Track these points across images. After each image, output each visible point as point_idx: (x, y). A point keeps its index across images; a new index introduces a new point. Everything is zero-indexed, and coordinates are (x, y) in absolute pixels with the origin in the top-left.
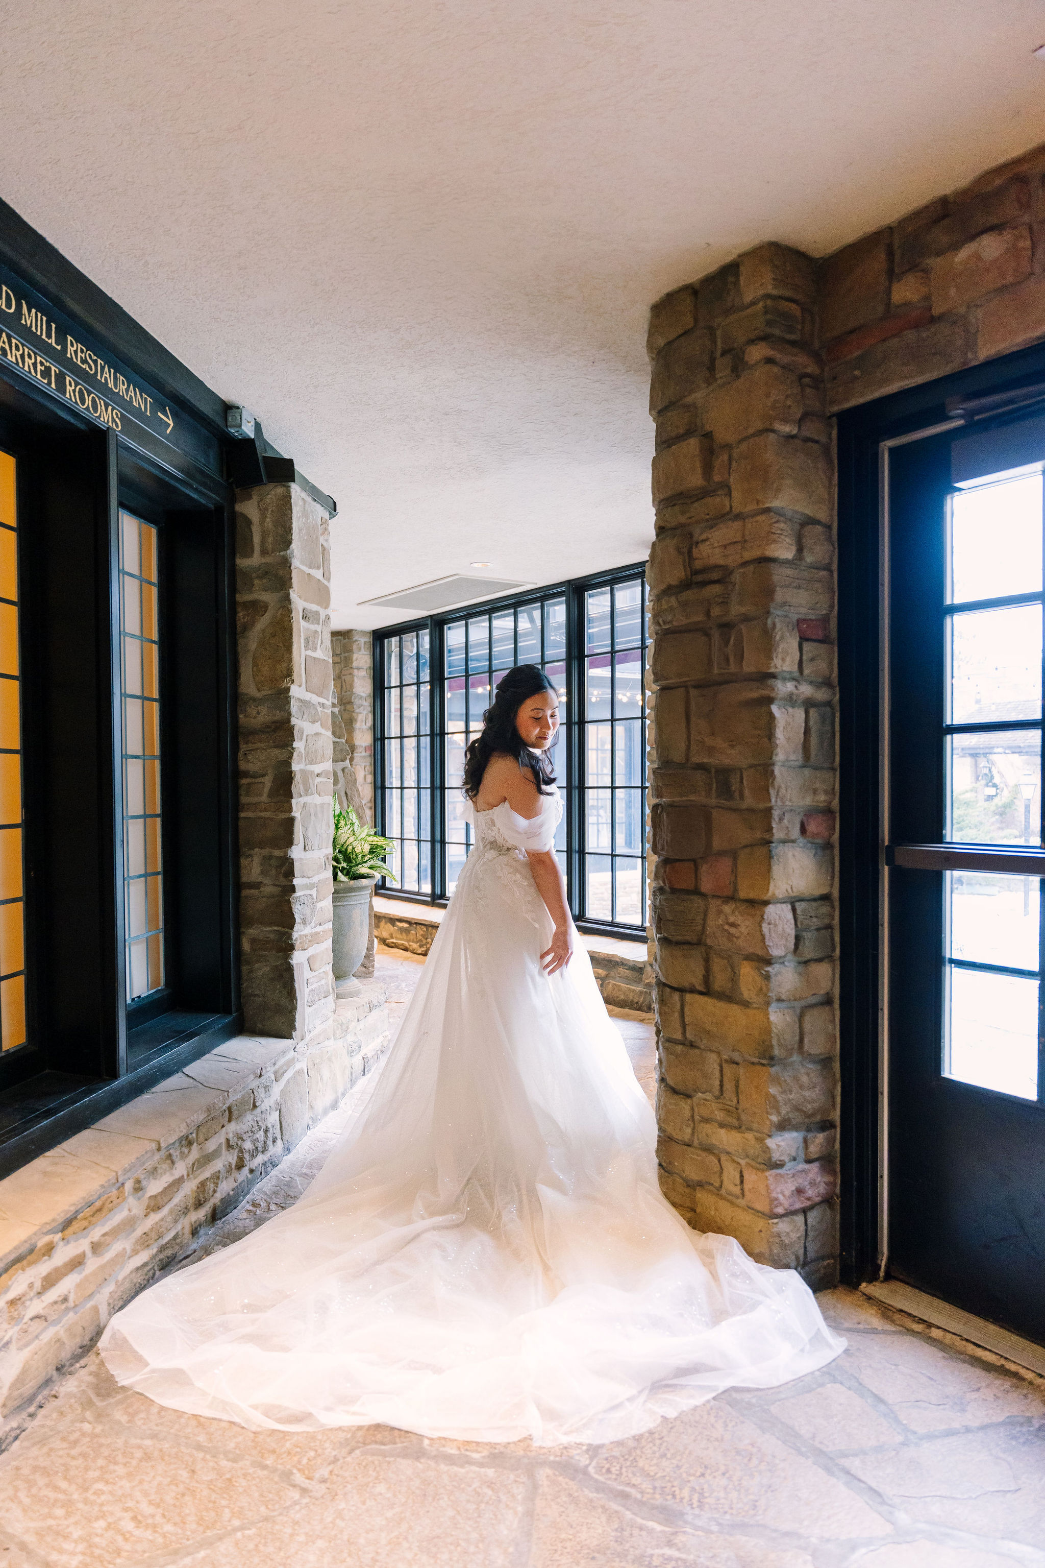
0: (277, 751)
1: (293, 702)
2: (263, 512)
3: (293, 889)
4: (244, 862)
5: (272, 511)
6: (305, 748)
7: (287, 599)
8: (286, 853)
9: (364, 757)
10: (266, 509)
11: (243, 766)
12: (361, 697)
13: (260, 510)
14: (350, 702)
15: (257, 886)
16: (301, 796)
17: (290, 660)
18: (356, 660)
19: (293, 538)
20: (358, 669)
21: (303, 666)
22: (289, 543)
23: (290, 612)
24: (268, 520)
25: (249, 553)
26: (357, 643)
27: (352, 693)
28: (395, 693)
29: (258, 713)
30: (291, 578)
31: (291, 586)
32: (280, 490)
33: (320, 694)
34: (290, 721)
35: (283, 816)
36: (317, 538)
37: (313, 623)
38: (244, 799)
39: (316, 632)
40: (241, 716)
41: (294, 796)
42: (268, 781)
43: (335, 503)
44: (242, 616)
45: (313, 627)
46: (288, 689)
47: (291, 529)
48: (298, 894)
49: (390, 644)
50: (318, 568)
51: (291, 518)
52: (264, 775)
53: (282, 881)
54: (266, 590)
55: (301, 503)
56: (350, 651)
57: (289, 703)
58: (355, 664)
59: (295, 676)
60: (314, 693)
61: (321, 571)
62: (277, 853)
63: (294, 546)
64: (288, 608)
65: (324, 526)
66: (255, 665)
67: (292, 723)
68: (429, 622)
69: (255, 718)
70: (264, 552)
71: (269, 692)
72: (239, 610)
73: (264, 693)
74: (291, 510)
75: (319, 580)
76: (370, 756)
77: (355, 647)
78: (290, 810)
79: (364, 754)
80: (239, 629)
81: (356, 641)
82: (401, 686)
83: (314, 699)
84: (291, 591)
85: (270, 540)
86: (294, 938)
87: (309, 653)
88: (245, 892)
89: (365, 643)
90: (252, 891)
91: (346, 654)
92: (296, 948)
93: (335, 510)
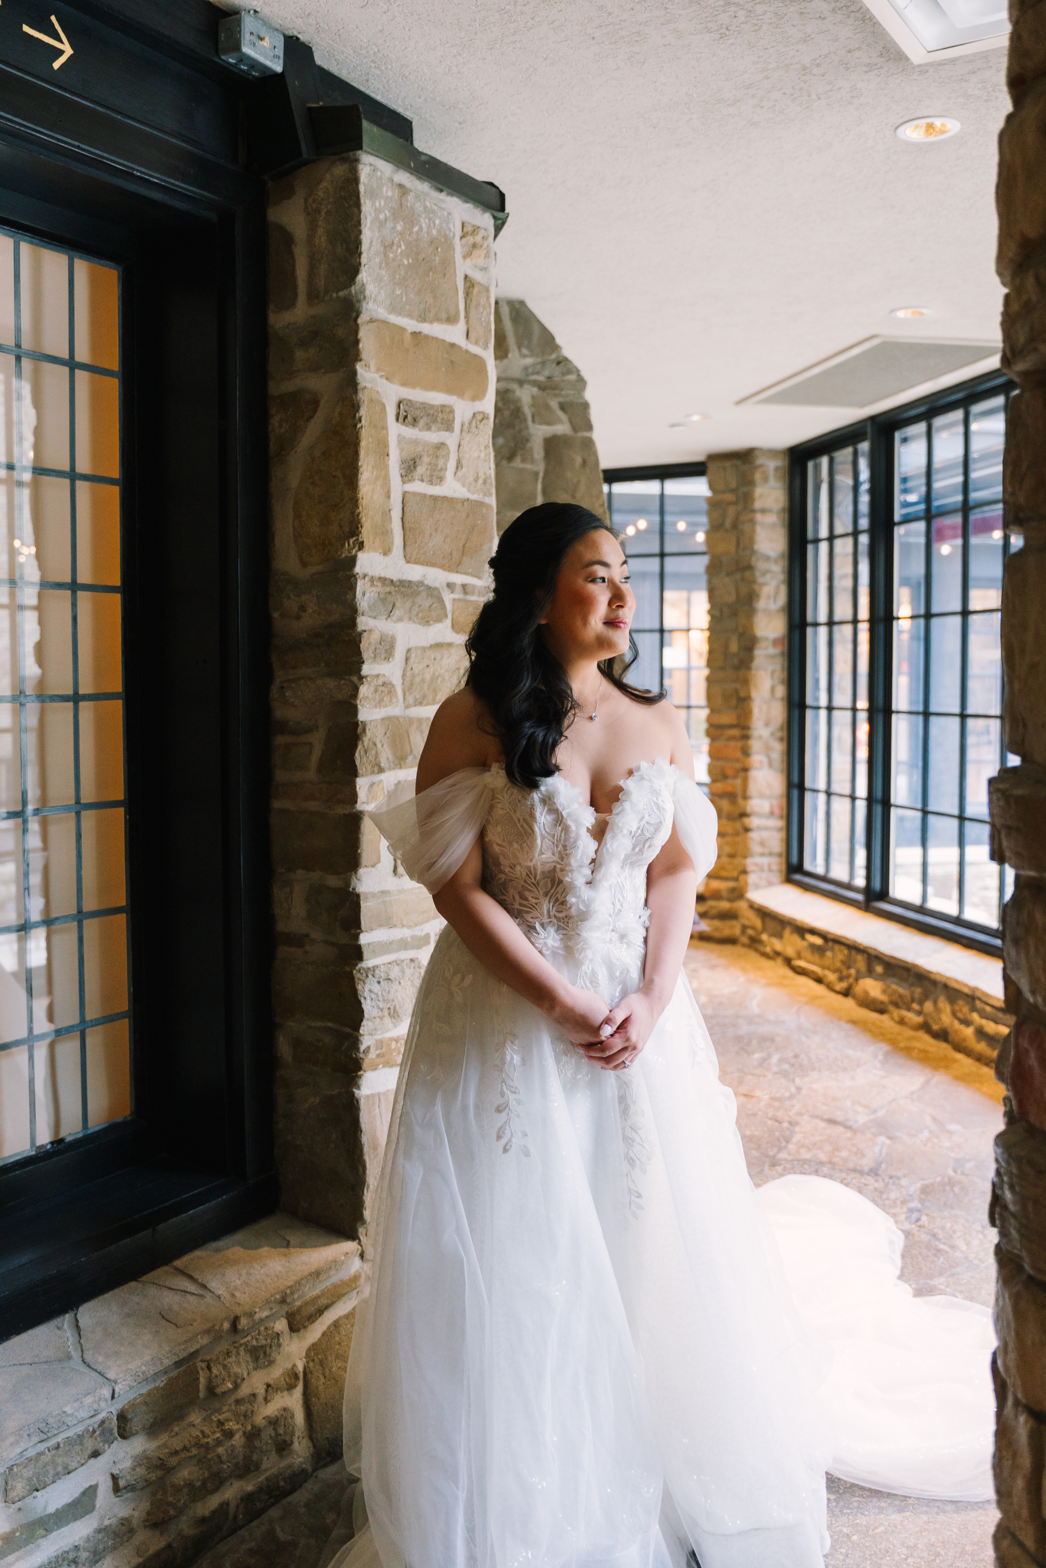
0: (331, 683)
1: (361, 586)
2: (312, 215)
3: (357, 954)
4: (278, 893)
5: (327, 212)
6: (404, 675)
7: (351, 383)
8: (348, 883)
9: (772, 657)
10: (318, 211)
11: (280, 712)
12: (767, 558)
13: (308, 214)
14: (750, 567)
15: (298, 941)
16: (381, 770)
17: (355, 502)
18: (761, 496)
19: (364, 259)
20: (763, 511)
21: (396, 515)
22: (355, 270)
23: (355, 407)
24: (320, 231)
25: (290, 303)
26: (760, 470)
27: (753, 552)
28: (824, 547)
29: (303, 608)
30: (357, 342)
31: (357, 357)
32: (340, 170)
33: (454, 566)
34: (354, 624)
35: (341, 810)
36: (447, 264)
37: (429, 428)
38: (280, 776)
39: (441, 446)
40: (276, 615)
41: (360, 771)
42: (317, 741)
43: (502, 196)
44: (278, 423)
45: (433, 437)
46: (353, 561)
47: (358, 243)
48: (368, 962)
49: (817, 468)
50: (451, 320)
51: (359, 223)
52: (309, 730)
53: (343, 939)
54: (314, 368)
55: (388, 192)
56: (751, 483)
57: (353, 588)
58: (758, 504)
59: (366, 533)
60: (432, 565)
61: (461, 325)
62: (333, 881)
63: (364, 276)
64: (352, 400)
65: (470, 240)
66: (298, 516)
67: (360, 627)
68: (869, 430)
69: (298, 618)
70: (313, 296)
71: (320, 568)
72: (273, 411)
73: (311, 570)
74: (358, 205)
75: (453, 345)
76: (782, 654)
77: (758, 476)
78: (353, 797)
79: (772, 651)
80: (273, 447)
81: (761, 466)
82: (831, 538)
83: (436, 577)
84: (359, 367)
85: (323, 269)
86: (362, 1048)
87: (417, 487)
88: (283, 951)
89: (777, 469)
90: (293, 950)
91: (745, 489)
92: (365, 1065)
93: (502, 208)
